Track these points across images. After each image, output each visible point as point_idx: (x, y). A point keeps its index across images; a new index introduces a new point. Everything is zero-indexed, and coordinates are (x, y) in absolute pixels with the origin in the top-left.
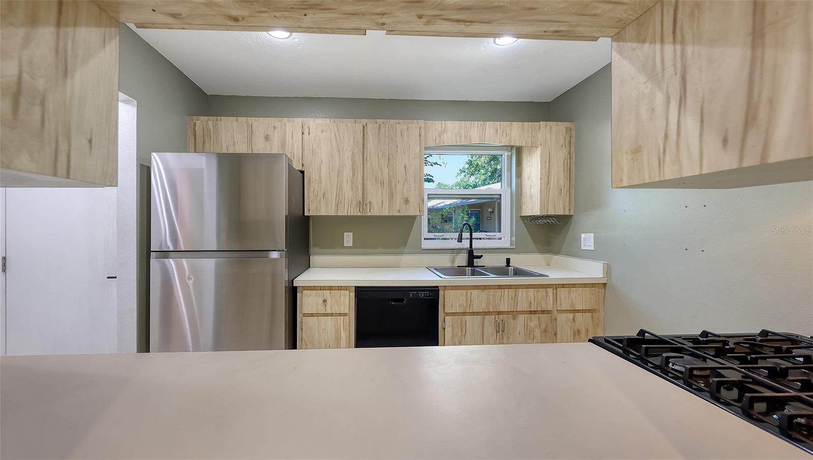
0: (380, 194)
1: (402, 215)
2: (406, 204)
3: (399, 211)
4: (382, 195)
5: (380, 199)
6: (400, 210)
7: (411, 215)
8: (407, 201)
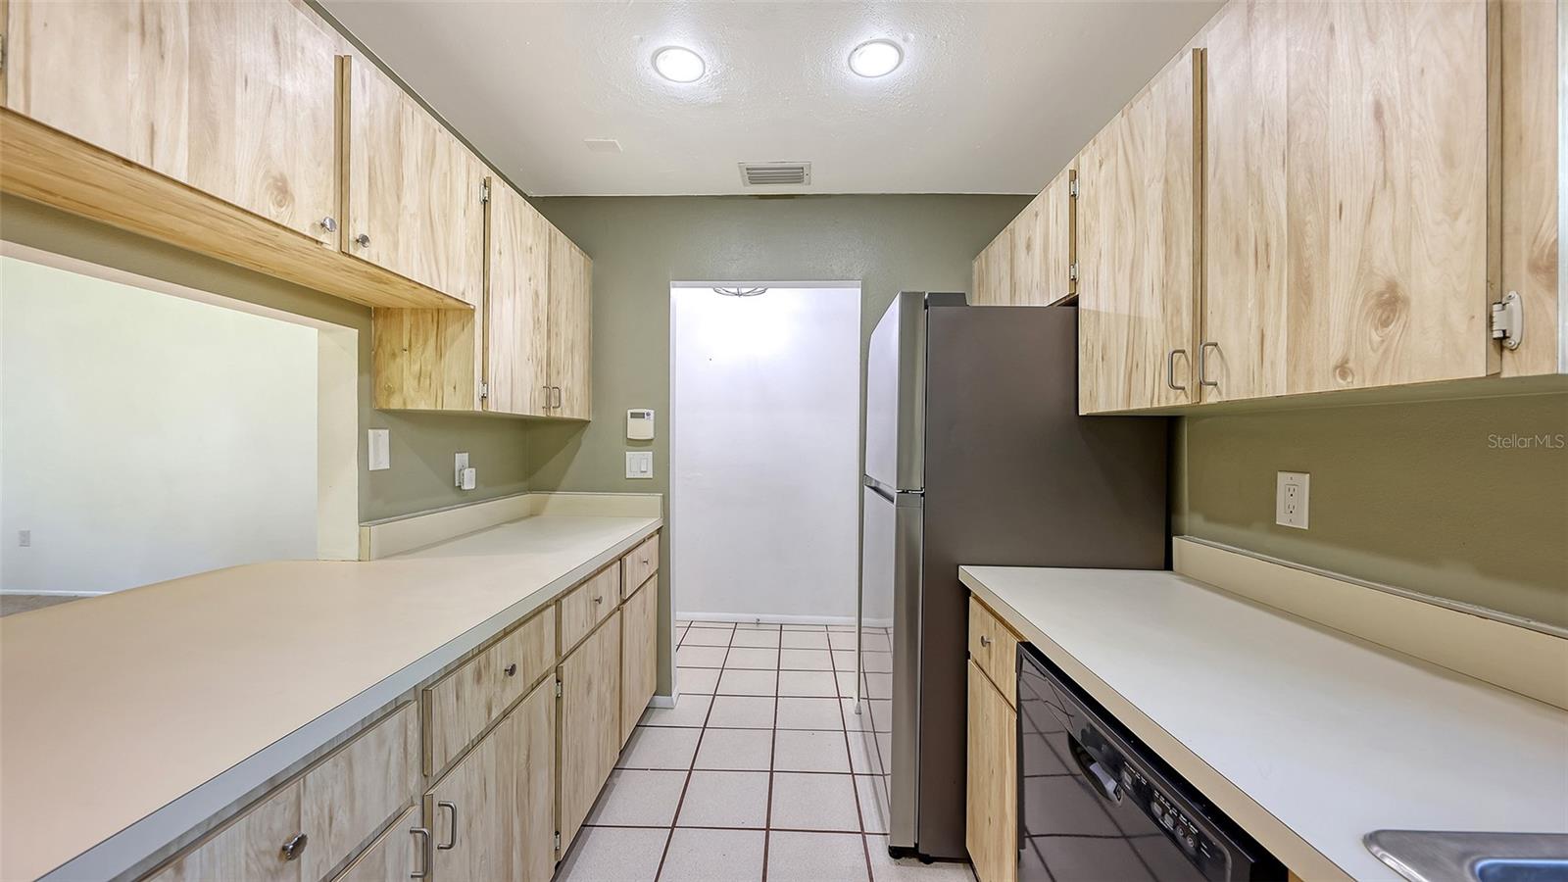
0: (1251, 303)
1: (1356, 385)
2: (1385, 323)
3: (1343, 369)
4: (1261, 305)
5: (1254, 325)
6: (1345, 361)
7: (1418, 379)
8: (1390, 303)
